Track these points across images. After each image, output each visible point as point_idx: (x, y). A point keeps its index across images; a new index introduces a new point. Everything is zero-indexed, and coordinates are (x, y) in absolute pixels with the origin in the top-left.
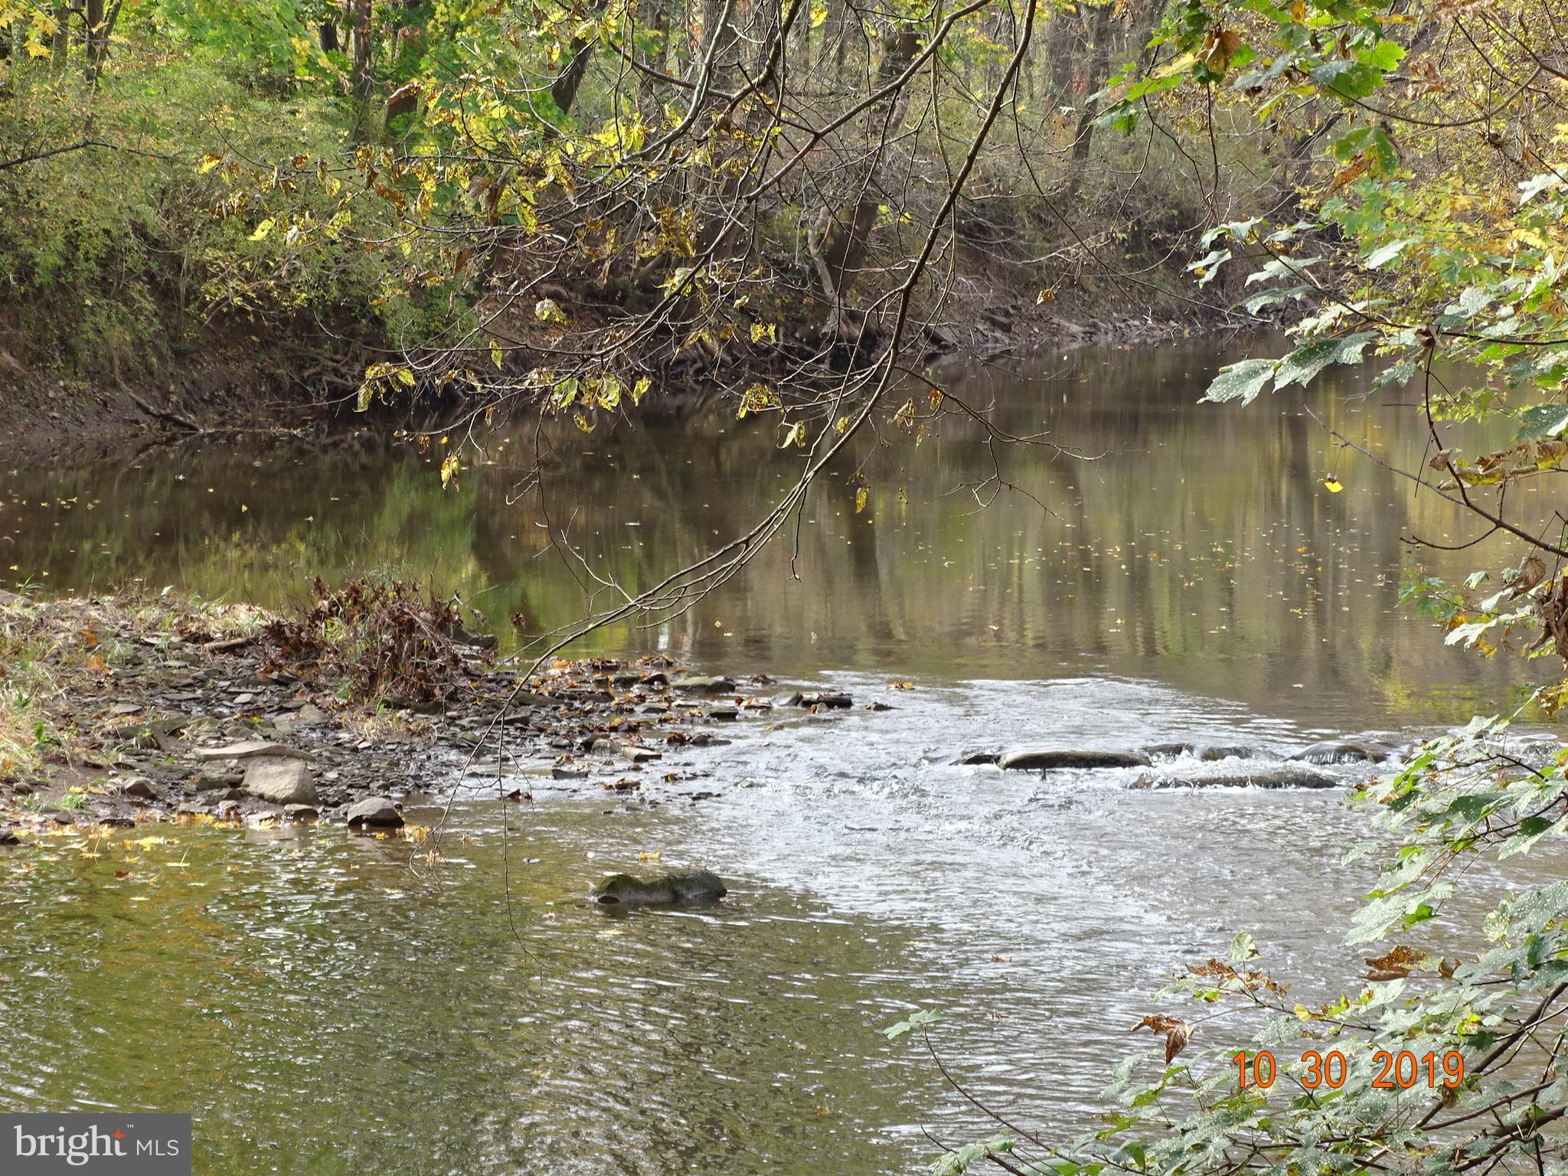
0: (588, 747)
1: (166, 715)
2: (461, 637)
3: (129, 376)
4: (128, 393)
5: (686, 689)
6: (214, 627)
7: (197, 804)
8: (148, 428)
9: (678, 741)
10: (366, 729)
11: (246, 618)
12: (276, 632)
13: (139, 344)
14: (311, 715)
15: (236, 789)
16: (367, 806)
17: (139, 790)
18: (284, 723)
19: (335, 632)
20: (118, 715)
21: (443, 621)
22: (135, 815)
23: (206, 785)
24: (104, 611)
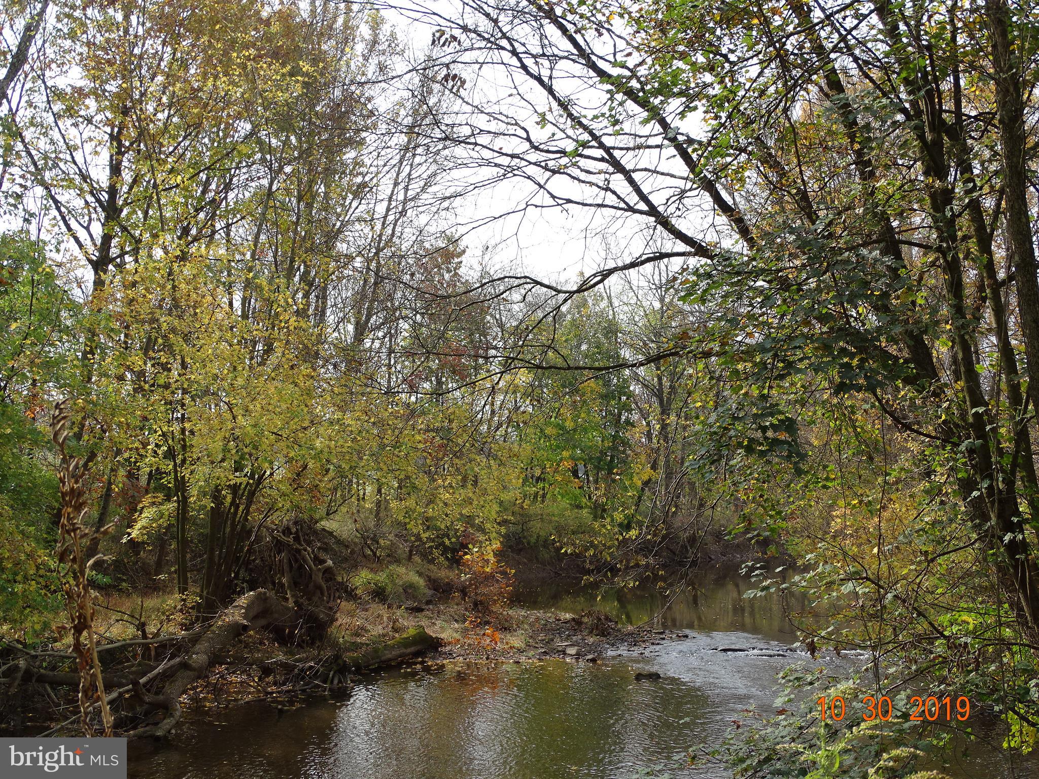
0: (635, 645)
1: (551, 637)
2: (611, 621)
3: (549, 564)
4: (548, 567)
5: (656, 633)
6: (562, 618)
7: (556, 656)
8: (552, 574)
9: (653, 644)
10: (591, 640)
11: (568, 616)
12: (573, 619)
13: (551, 557)
14: (580, 637)
15: (564, 653)
16: (590, 657)
17: (545, 652)
18: (574, 638)
19: (585, 620)
20: (542, 636)
21: (608, 619)
22: (544, 658)
23: (558, 651)
24: (540, 614)
